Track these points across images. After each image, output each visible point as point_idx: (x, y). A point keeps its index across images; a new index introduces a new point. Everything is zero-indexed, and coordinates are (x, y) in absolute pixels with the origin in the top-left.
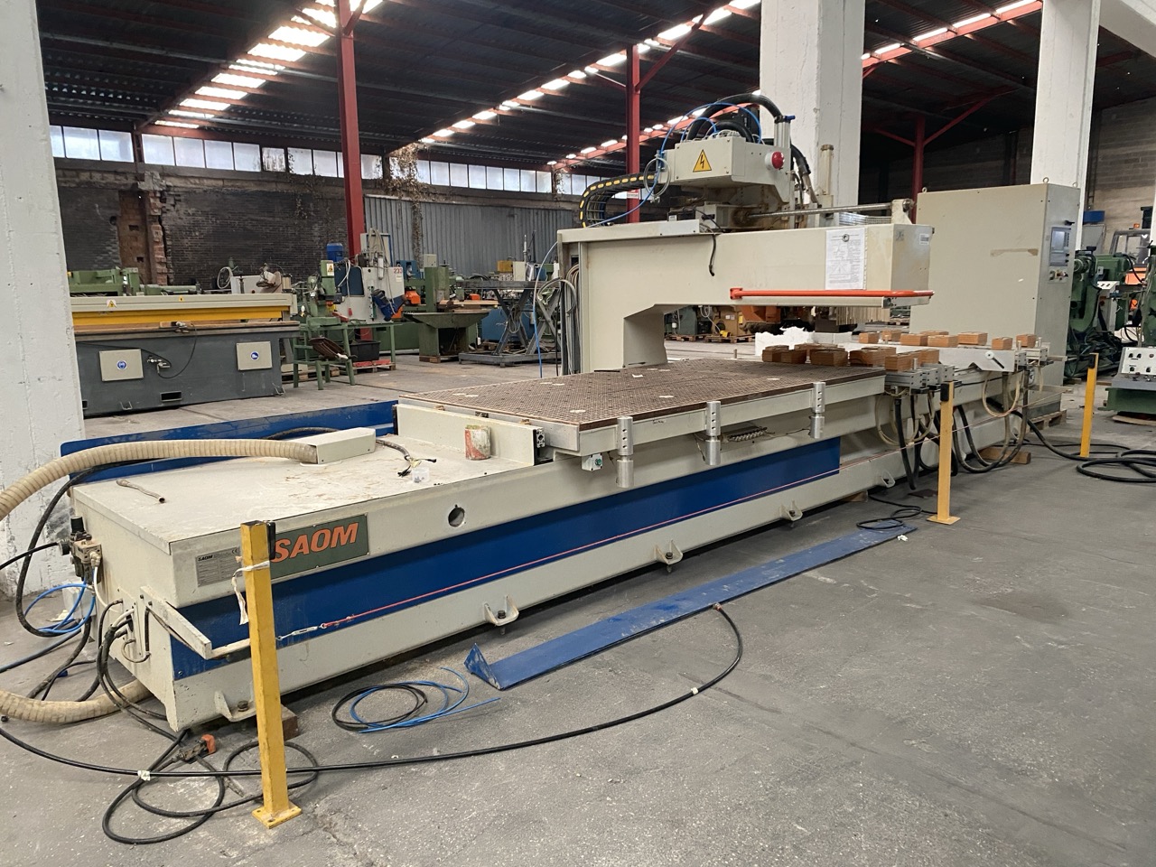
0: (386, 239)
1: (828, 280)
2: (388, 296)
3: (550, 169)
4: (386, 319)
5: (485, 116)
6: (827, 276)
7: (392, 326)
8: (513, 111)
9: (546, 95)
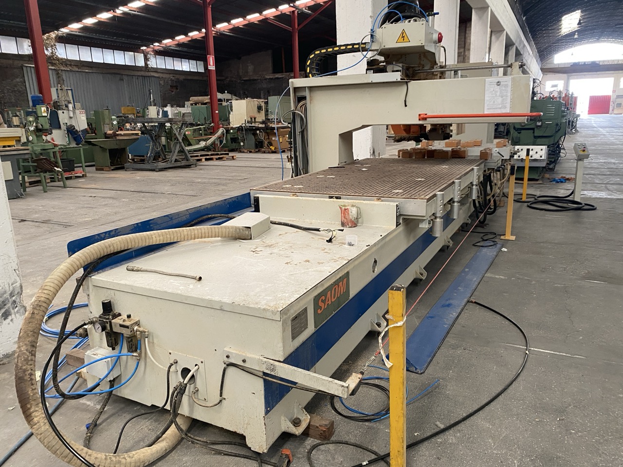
0: (70, 92)
1: (486, 107)
2: (77, 128)
3: (143, 52)
4: (77, 144)
5: (105, 16)
6: (486, 105)
7: (81, 149)
8: (125, 13)
9: (146, 5)
